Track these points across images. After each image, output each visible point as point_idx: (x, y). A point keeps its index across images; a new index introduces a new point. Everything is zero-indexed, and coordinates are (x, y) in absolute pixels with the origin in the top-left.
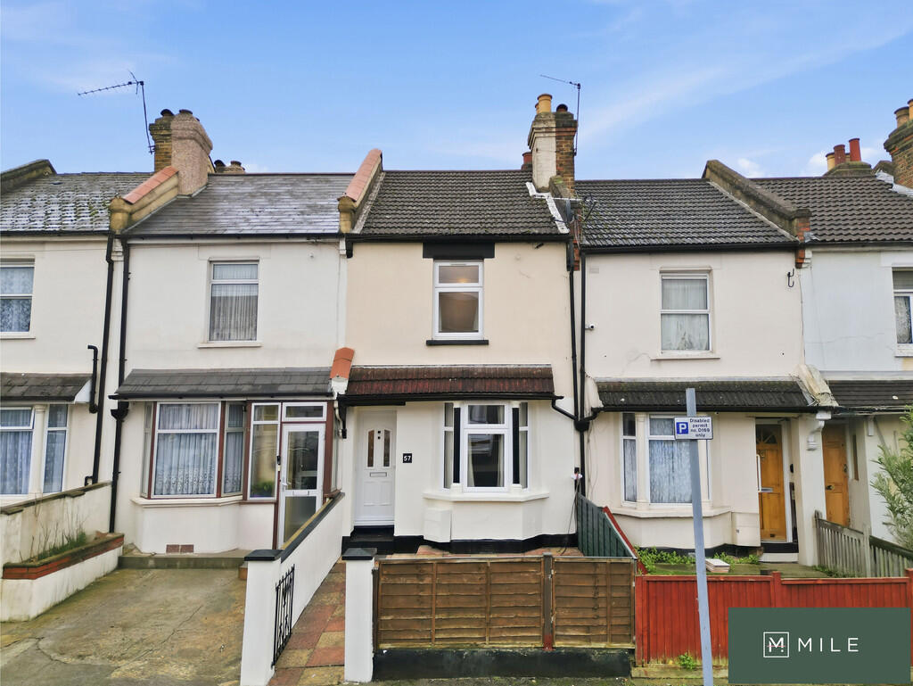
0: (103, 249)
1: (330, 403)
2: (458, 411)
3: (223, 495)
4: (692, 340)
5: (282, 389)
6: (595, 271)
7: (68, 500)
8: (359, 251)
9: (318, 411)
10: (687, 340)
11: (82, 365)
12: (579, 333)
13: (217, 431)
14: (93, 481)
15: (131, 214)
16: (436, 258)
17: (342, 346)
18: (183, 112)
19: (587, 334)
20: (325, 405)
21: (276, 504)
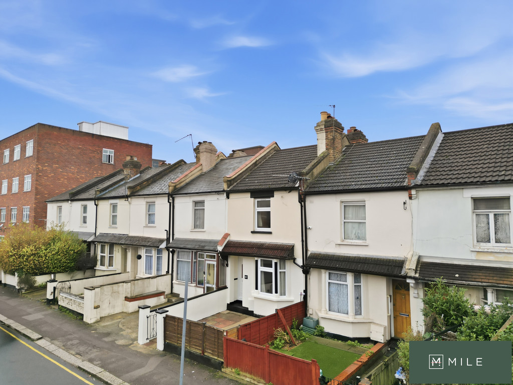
0: (167, 198)
1: (218, 254)
2: (257, 262)
3: (193, 282)
4: (359, 235)
5: (206, 248)
6: (312, 202)
7: (151, 279)
8: (231, 196)
9: (214, 257)
10: (357, 235)
11: (164, 236)
12: (305, 229)
13: (191, 261)
14: (168, 272)
15: (175, 186)
16: (255, 198)
17: (226, 232)
18: (204, 142)
19: (308, 231)
20: (216, 254)
21: (204, 288)
